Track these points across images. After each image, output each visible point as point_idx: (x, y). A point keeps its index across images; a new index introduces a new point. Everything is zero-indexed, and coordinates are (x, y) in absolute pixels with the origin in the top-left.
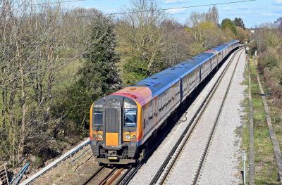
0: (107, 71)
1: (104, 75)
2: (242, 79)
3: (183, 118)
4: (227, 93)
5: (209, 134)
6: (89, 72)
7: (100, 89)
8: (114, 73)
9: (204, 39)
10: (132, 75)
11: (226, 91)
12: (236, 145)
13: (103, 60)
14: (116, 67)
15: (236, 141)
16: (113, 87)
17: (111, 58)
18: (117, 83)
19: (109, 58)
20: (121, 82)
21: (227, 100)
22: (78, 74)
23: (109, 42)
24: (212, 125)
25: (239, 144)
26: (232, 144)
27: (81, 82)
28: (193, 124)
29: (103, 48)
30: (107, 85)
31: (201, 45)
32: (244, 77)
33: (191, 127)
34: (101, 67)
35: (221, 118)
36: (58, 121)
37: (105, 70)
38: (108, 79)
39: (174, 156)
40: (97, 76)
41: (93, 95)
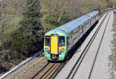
0: (36, 23)
1: (34, 25)
2: (112, 28)
3: (78, 50)
4: (103, 36)
5: (94, 59)
6: (25, 23)
7: (31, 33)
8: (40, 24)
9: (90, 5)
10: (49, 25)
11: (102, 34)
12: (109, 66)
13: (33, 17)
14: (40, 20)
15: (109, 64)
16: (39, 32)
17: (38, 15)
18: (41, 29)
19: (37, 16)
20: (43, 29)
21: (103, 40)
22: (19, 24)
23: (37, 6)
24: (95, 54)
25: (111, 65)
26: (107, 65)
27: (21, 29)
28: (84, 53)
29: (33, 10)
30: (35, 30)
31: (88, 8)
32: (113, 27)
33: (83, 55)
34: (32, 20)
35: (100, 50)
36: (8, 51)
37: (35, 22)
38: (36, 27)
39: (74, 72)
40: (30, 25)
41: (27, 36)
